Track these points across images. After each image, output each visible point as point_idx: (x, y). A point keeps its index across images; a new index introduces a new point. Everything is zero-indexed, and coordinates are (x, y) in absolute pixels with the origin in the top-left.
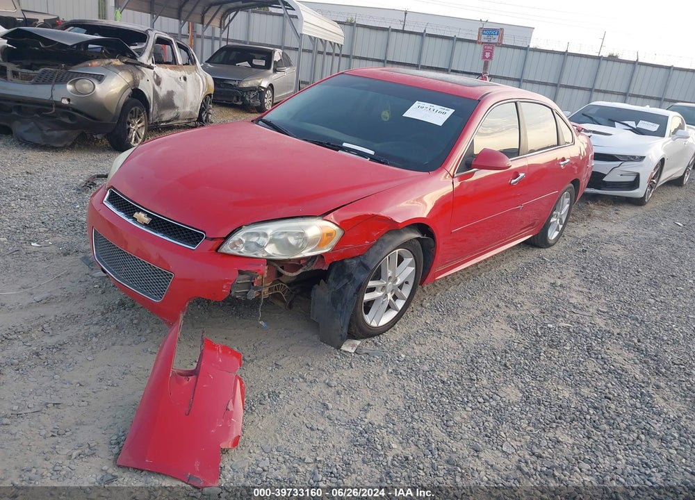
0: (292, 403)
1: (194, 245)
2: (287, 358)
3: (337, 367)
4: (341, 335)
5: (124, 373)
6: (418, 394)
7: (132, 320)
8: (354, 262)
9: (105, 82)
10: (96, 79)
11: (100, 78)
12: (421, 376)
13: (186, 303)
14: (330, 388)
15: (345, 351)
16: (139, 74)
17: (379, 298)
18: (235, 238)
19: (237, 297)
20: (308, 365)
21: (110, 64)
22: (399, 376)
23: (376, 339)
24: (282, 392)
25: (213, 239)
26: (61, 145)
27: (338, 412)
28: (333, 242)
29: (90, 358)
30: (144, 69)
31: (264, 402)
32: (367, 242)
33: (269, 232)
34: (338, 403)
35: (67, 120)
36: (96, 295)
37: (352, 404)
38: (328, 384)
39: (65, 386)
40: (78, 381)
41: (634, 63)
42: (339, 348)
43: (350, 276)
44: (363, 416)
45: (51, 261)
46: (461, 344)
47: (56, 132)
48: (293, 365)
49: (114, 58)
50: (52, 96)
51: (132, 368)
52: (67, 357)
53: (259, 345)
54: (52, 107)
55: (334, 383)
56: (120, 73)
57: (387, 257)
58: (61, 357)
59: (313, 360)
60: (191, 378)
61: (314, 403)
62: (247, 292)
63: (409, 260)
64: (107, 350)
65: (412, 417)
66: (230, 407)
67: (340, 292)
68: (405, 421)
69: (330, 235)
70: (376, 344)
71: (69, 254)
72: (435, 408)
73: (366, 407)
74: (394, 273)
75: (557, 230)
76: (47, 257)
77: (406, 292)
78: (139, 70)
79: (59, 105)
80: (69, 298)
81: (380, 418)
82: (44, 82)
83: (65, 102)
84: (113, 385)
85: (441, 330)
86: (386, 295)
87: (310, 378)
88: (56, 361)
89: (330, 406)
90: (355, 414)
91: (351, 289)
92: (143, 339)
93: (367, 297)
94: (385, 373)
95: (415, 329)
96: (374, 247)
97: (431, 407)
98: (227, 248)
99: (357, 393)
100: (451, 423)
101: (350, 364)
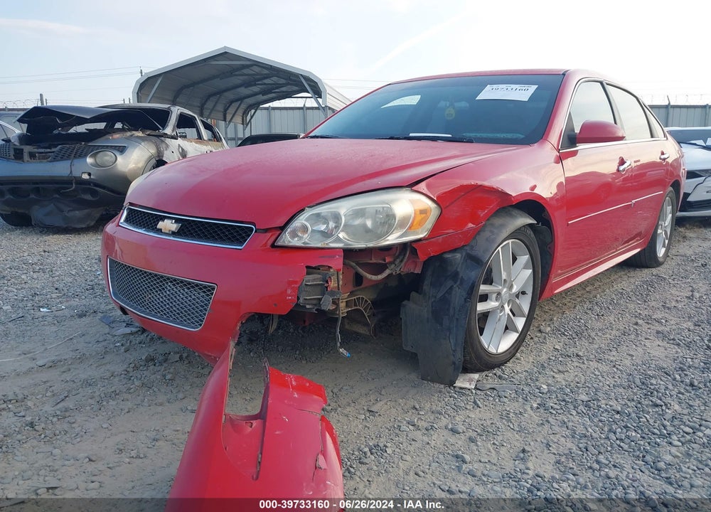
0: (408, 458)
1: (241, 244)
2: (382, 403)
3: (457, 408)
4: (454, 363)
5: (154, 440)
6: (590, 430)
7: (164, 376)
8: (458, 256)
9: (127, 152)
10: (118, 150)
11: (122, 150)
12: (581, 408)
13: (236, 325)
14: (457, 435)
15: (461, 388)
16: (164, 146)
17: (494, 310)
18: (297, 223)
19: (308, 307)
20: (414, 408)
21: (132, 136)
22: (551, 411)
23: (498, 371)
24: (389, 445)
25: (267, 230)
26: (84, 226)
27: (482, 464)
28: (429, 224)
29: (105, 426)
30: (168, 141)
31: (365, 461)
32: (470, 225)
33: (343, 212)
34: (477, 453)
35: (88, 197)
36: (117, 354)
37: (498, 453)
38: (452, 430)
39: (67, 463)
40: (86, 455)
41: (667, 107)
42: (451, 384)
43: (455, 276)
44: (522, 467)
45: (62, 323)
46: (614, 366)
47: (77, 212)
48: (394, 411)
49: (136, 130)
50: (71, 172)
51: (167, 432)
52: (73, 425)
53: (340, 390)
54: (72, 184)
55: (461, 428)
56: (143, 144)
57: (499, 248)
58: (66, 426)
59: (420, 403)
60: (255, 423)
61: (441, 456)
62: (320, 300)
63: (524, 259)
64: (131, 413)
65: (598, 462)
66: (321, 462)
67: (445, 300)
68: (590, 468)
69: (424, 212)
70: (500, 377)
71: (85, 316)
72: (626, 447)
73: (522, 455)
74: (509, 275)
75: (664, 246)
76: (58, 320)
77: (525, 305)
78: (162, 141)
79: (81, 182)
80: (82, 359)
81: (550, 467)
82: (62, 159)
83: (85, 176)
84: (138, 457)
85: (581, 354)
86: (503, 307)
87: (422, 424)
88: (57, 432)
89: (467, 458)
90: (509, 466)
91: (458, 295)
92: (181, 396)
93: (481, 307)
94: (529, 409)
95: (544, 357)
96: (482, 234)
97: (619, 446)
98: (287, 239)
99: (500, 438)
100: (662, 465)
101: (475, 402)
